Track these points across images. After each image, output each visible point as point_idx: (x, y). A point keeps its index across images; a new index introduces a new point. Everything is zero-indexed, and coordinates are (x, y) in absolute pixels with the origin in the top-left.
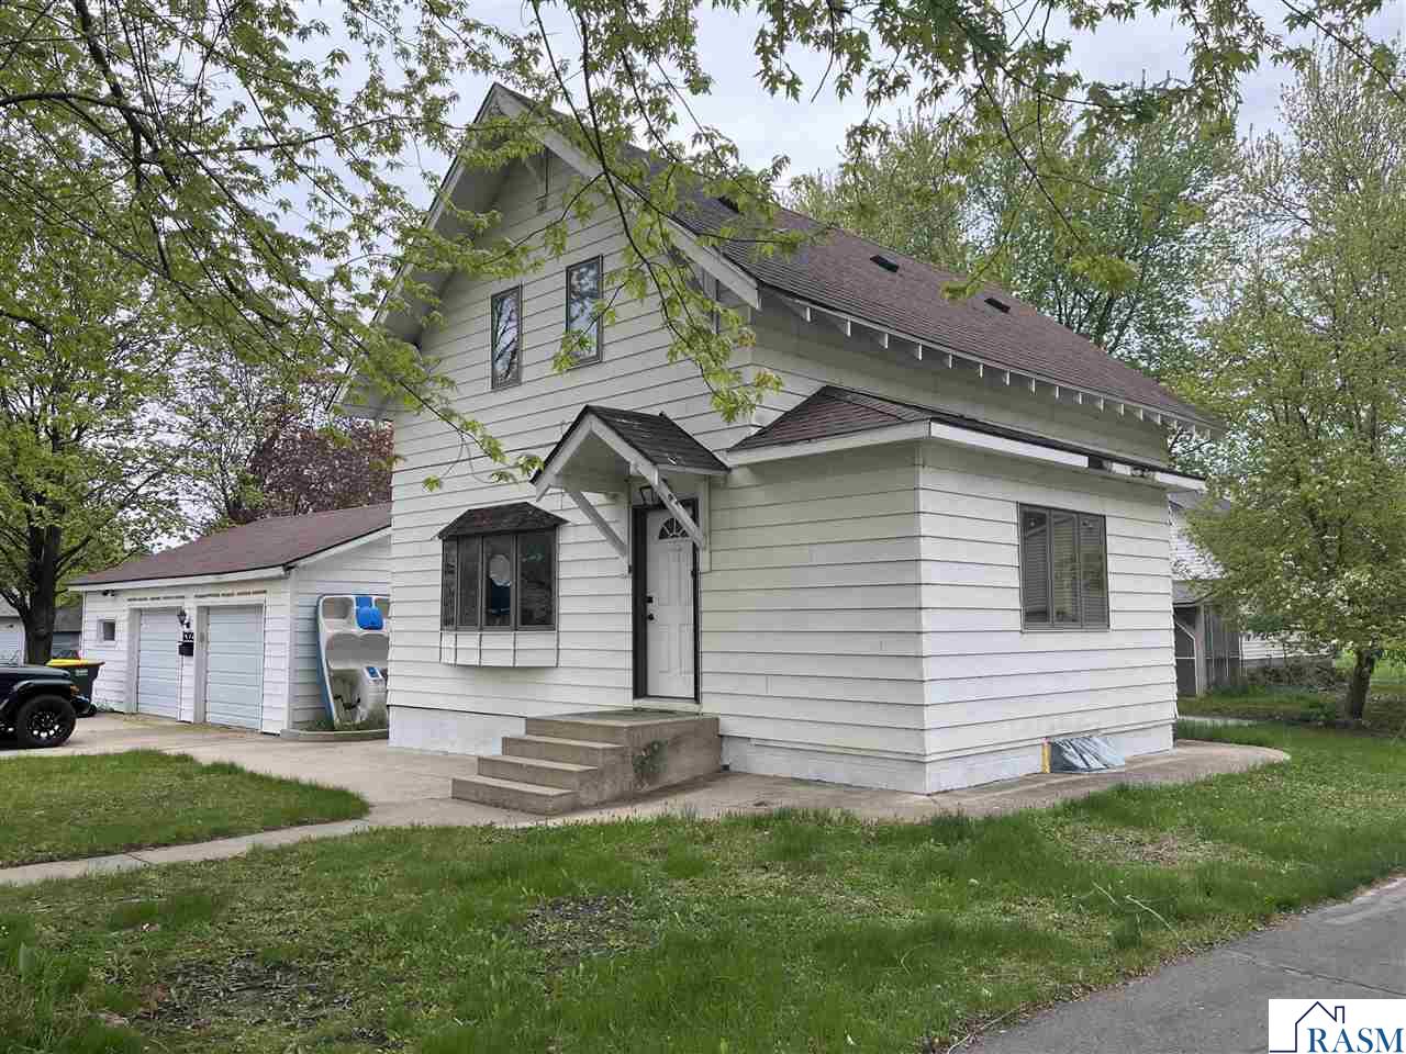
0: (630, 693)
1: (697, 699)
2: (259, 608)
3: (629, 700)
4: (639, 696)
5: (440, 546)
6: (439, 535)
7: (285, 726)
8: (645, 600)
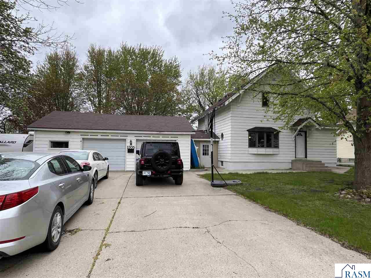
1: (306, 157)
3: (294, 159)
4: (296, 158)
5: (247, 133)
6: (247, 130)
7: (190, 168)
8: (295, 144)
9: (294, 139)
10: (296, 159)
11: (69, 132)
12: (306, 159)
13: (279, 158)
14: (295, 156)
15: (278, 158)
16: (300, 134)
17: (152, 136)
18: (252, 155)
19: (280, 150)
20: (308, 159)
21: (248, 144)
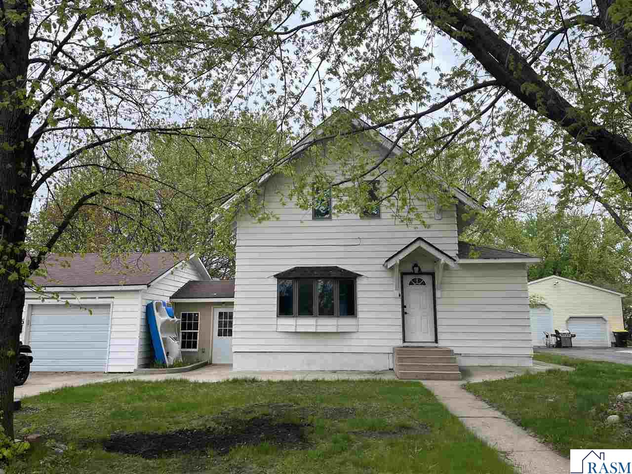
0: (402, 341)
1: (436, 341)
2: (108, 306)
3: (400, 343)
4: (404, 341)
5: (276, 281)
6: (275, 276)
7: (136, 367)
8: (404, 307)
9: (398, 293)
10: (406, 344)
12: (436, 345)
13: (355, 344)
14: (401, 337)
15: (353, 342)
16: (420, 280)
17: (59, 297)
19: (361, 322)
20: (441, 344)
21: (275, 308)
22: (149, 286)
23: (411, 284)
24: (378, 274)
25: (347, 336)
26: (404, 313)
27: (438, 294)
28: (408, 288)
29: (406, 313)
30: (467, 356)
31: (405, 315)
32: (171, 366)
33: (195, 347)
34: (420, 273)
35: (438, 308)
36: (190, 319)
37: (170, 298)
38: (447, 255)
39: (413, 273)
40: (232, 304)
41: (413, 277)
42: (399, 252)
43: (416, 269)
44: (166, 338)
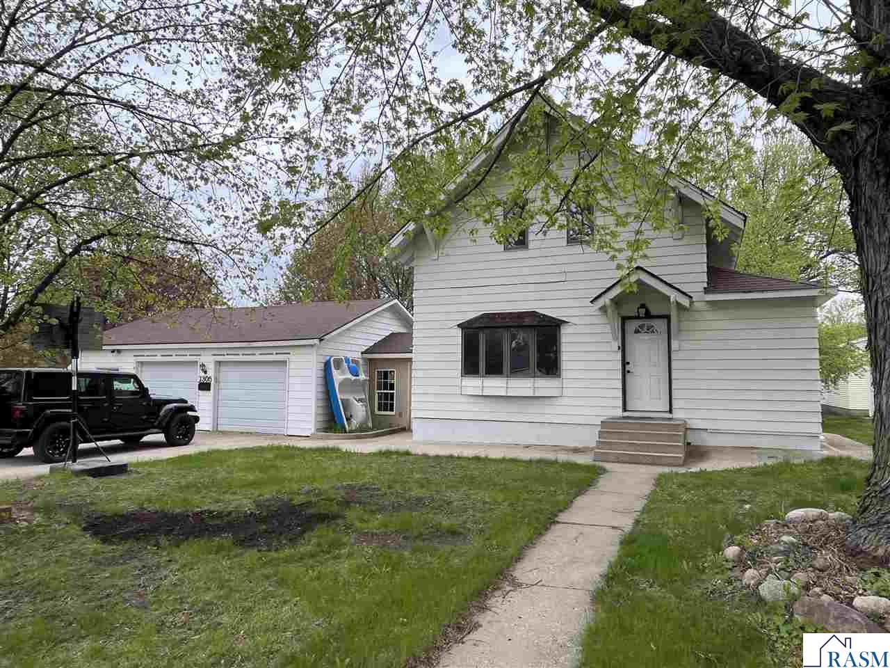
0: (621, 410)
1: (670, 411)
2: (284, 362)
3: (619, 412)
4: (625, 410)
5: (459, 332)
6: (459, 326)
7: (313, 431)
8: (625, 363)
9: (616, 344)
10: (626, 414)
11: (119, 351)
12: (670, 416)
14: (620, 404)
15: (559, 410)
16: (649, 327)
17: (240, 352)
18: (472, 400)
19: (566, 383)
20: (677, 414)
21: (459, 366)
22: (321, 340)
23: (637, 332)
24: (588, 320)
25: (547, 401)
26: (625, 372)
27: (675, 345)
28: (630, 337)
29: (629, 372)
30: (716, 432)
31: (628, 376)
32: (351, 431)
33: (392, 410)
34: (648, 316)
35: (674, 365)
36: (386, 377)
37: (362, 353)
38: (678, 290)
39: (638, 318)
40: (410, 360)
41: (640, 322)
42: (609, 289)
43: (643, 311)
44: (348, 400)
